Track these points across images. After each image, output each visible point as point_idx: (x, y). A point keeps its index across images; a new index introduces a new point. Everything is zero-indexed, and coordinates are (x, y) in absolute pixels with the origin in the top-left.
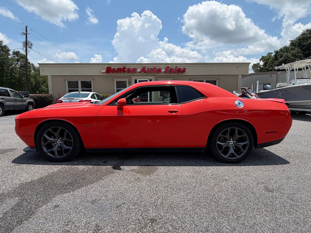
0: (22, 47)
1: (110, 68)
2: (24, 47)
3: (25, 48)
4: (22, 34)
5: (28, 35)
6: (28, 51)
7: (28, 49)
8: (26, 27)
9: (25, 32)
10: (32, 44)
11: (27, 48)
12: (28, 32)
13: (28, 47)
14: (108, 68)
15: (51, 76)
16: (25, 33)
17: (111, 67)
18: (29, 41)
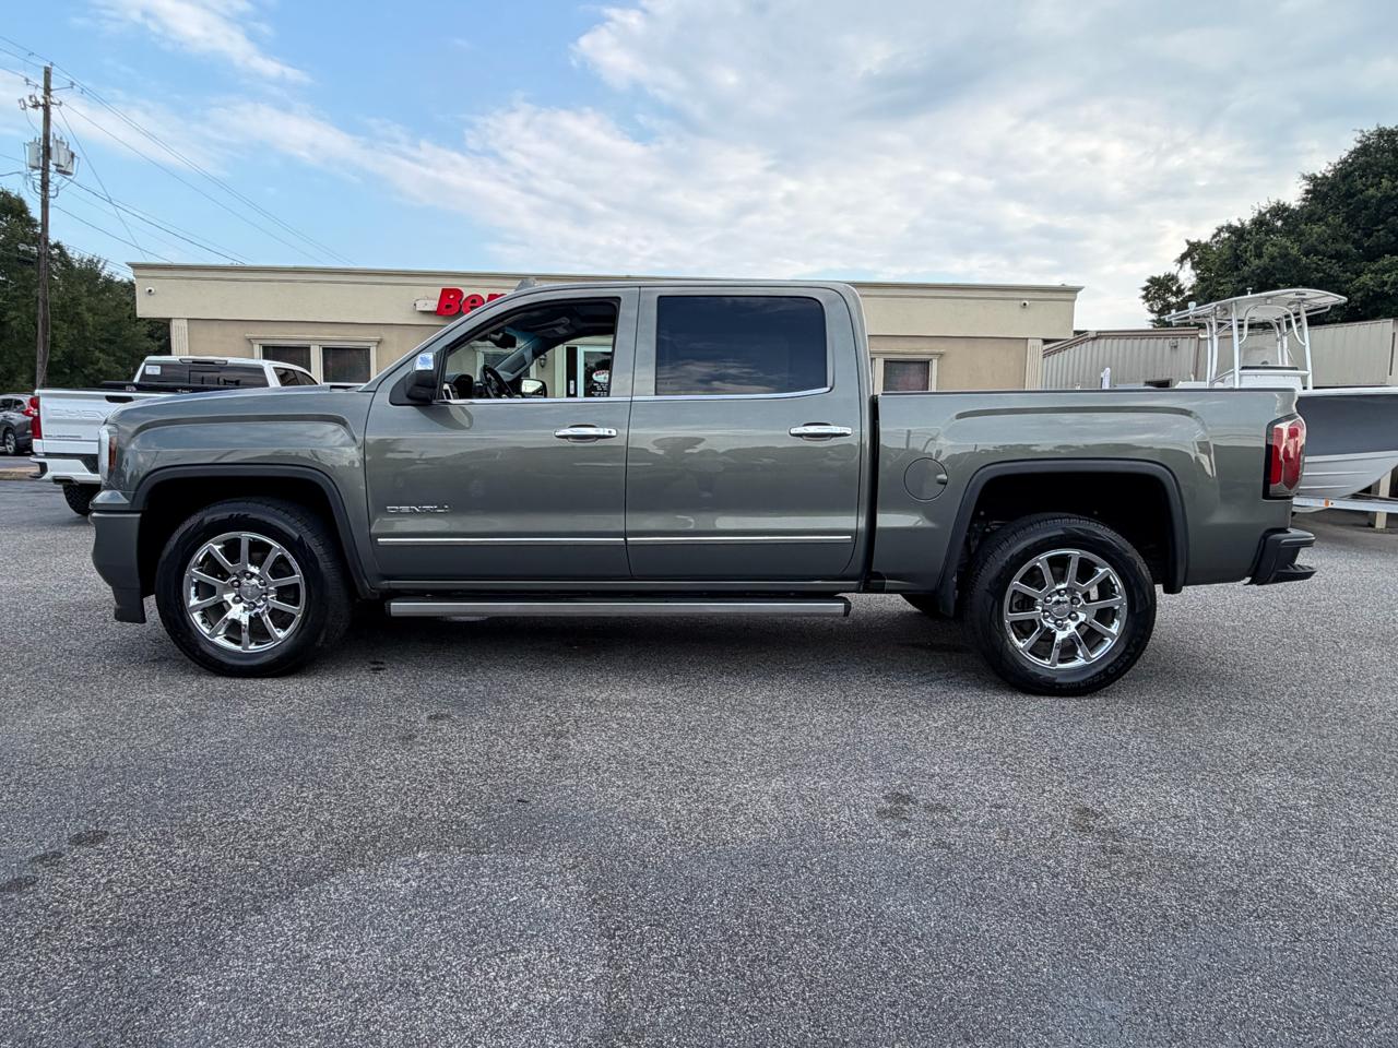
0: (24, 168)
1: (458, 293)
2: (34, 168)
3: (40, 171)
4: (28, 102)
5: (53, 109)
6: (52, 187)
7: (55, 178)
8: (47, 73)
9: (39, 95)
10: (73, 155)
11: (51, 174)
12: (56, 96)
13: (52, 168)
14: (446, 293)
15: (188, 319)
16: (42, 101)
17: (462, 289)
18: (58, 138)
